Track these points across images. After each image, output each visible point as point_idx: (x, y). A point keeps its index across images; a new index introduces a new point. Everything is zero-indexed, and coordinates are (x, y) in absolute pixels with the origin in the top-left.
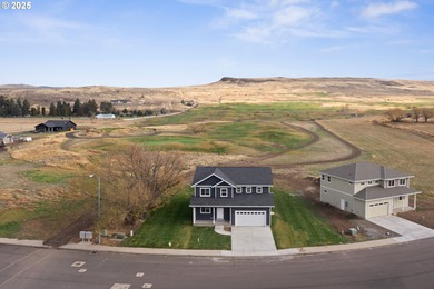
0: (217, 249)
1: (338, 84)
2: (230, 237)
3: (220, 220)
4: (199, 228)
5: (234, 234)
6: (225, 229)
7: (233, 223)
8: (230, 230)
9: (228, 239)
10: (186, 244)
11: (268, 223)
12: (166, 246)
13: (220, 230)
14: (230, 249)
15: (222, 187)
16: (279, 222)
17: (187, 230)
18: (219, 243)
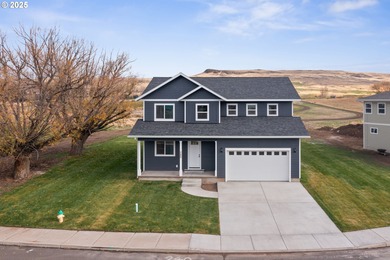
0: (182, 229)
1: (312, 75)
2: (215, 201)
3: (194, 171)
4: (147, 184)
5: (224, 195)
6: (204, 186)
7: (222, 175)
8: (215, 187)
9: (212, 206)
10: (102, 218)
11: (295, 175)
12: (51, 222)
13: (193, 188)
14: (214, 230)
15: (199, 101)
16: (313, 176)
17: (121, 189)
18: (188, 217)
